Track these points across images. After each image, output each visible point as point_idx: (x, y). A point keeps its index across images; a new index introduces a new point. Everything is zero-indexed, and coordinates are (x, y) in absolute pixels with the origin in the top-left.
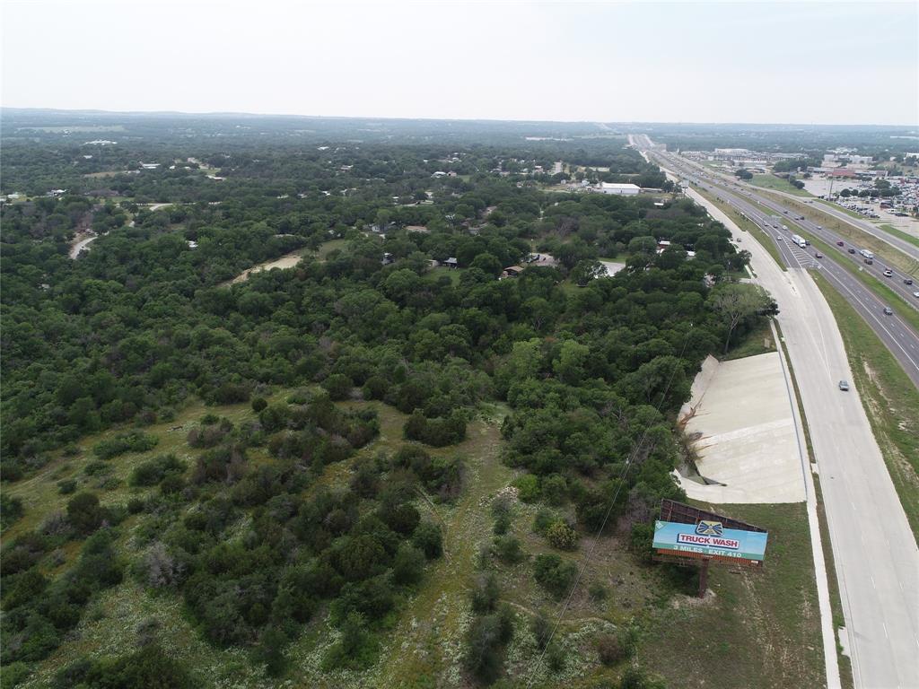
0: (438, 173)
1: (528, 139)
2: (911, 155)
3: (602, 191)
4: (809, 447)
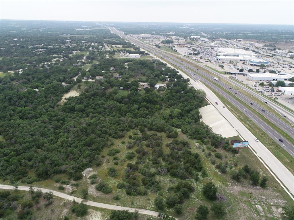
0: (74, 51)
2: (192, 37)
3: (130, 56)
4: (231, 125)
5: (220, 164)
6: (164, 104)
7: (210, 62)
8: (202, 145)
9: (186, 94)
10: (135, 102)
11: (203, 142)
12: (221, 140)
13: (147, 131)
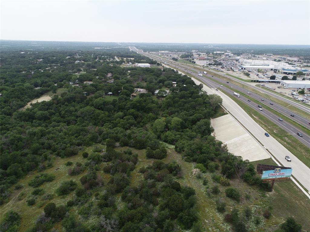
0: (77, 61)
1: (95, 48)
2: (216, 52)
3: (139, 66)
4: (259, 142)
5: (235, 212)
6: (161, 113)
7: (233, 71)
8: (204, 172)
9: (193, 100)
10: (121, 109)
11: (207, 168)
12: (240, 164)
13: (119, 147)
